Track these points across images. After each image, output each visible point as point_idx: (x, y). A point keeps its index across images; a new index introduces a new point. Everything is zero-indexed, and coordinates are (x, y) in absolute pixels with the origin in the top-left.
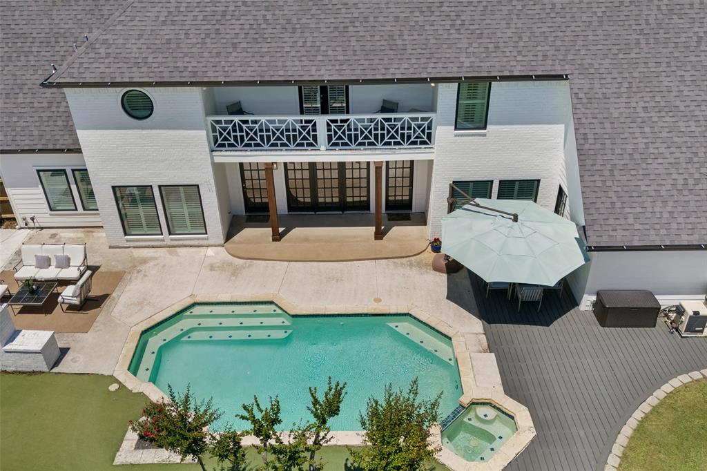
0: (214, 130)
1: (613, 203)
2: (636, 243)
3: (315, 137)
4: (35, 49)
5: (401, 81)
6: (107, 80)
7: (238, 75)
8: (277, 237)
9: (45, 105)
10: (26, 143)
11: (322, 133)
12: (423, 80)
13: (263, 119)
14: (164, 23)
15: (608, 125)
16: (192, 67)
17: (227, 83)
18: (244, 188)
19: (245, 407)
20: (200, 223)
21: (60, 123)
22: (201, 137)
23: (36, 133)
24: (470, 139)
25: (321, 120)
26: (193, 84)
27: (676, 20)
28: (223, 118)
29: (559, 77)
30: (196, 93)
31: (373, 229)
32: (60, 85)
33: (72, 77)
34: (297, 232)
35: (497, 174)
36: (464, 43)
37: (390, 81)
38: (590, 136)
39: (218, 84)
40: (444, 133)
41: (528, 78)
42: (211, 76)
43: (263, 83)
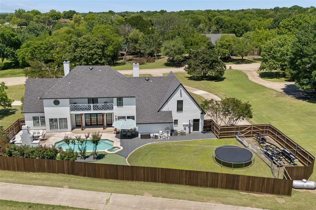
0: (71, 107)
1: (141, 117)
2: (144, 123)
3: (91, 108)
4: (35, 93)
5: (106, 98)
6: (52, 98)
7: (76, 97)
8: (82, 130)
9: (36, 104)
10: (32, 111)
11: (92, 107)
12: (110, 97)
13: (81, 105)
14: (63, 88)
15: (141, 104)
16: (68, 95)
17: (74, 98)
18: (76, 121)
19: (76, 137)
20: (66, 127)
21: (39, 107)
22: (68, 109)
23: (34, 109)
24: (120, 108)
25: (92, 105)
26: (68, 98)
27: (154, 88)
28: (73, 105)
29: (134, 97)
30: (68, 100)
31: (103, 128)
32: (43, 99)
33: (45, 97)
34: (87, 129)
35: (126, 115)
36: (118, 91)
37: (104, 98)
38: (138, 106)
39: (72, 98)
40: (115, 107)
41: (128, 97)
42: (71, 97)
43: (81, 98)
